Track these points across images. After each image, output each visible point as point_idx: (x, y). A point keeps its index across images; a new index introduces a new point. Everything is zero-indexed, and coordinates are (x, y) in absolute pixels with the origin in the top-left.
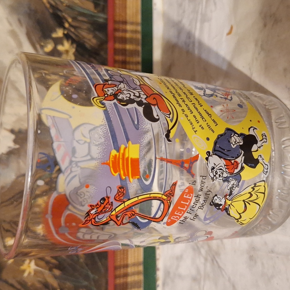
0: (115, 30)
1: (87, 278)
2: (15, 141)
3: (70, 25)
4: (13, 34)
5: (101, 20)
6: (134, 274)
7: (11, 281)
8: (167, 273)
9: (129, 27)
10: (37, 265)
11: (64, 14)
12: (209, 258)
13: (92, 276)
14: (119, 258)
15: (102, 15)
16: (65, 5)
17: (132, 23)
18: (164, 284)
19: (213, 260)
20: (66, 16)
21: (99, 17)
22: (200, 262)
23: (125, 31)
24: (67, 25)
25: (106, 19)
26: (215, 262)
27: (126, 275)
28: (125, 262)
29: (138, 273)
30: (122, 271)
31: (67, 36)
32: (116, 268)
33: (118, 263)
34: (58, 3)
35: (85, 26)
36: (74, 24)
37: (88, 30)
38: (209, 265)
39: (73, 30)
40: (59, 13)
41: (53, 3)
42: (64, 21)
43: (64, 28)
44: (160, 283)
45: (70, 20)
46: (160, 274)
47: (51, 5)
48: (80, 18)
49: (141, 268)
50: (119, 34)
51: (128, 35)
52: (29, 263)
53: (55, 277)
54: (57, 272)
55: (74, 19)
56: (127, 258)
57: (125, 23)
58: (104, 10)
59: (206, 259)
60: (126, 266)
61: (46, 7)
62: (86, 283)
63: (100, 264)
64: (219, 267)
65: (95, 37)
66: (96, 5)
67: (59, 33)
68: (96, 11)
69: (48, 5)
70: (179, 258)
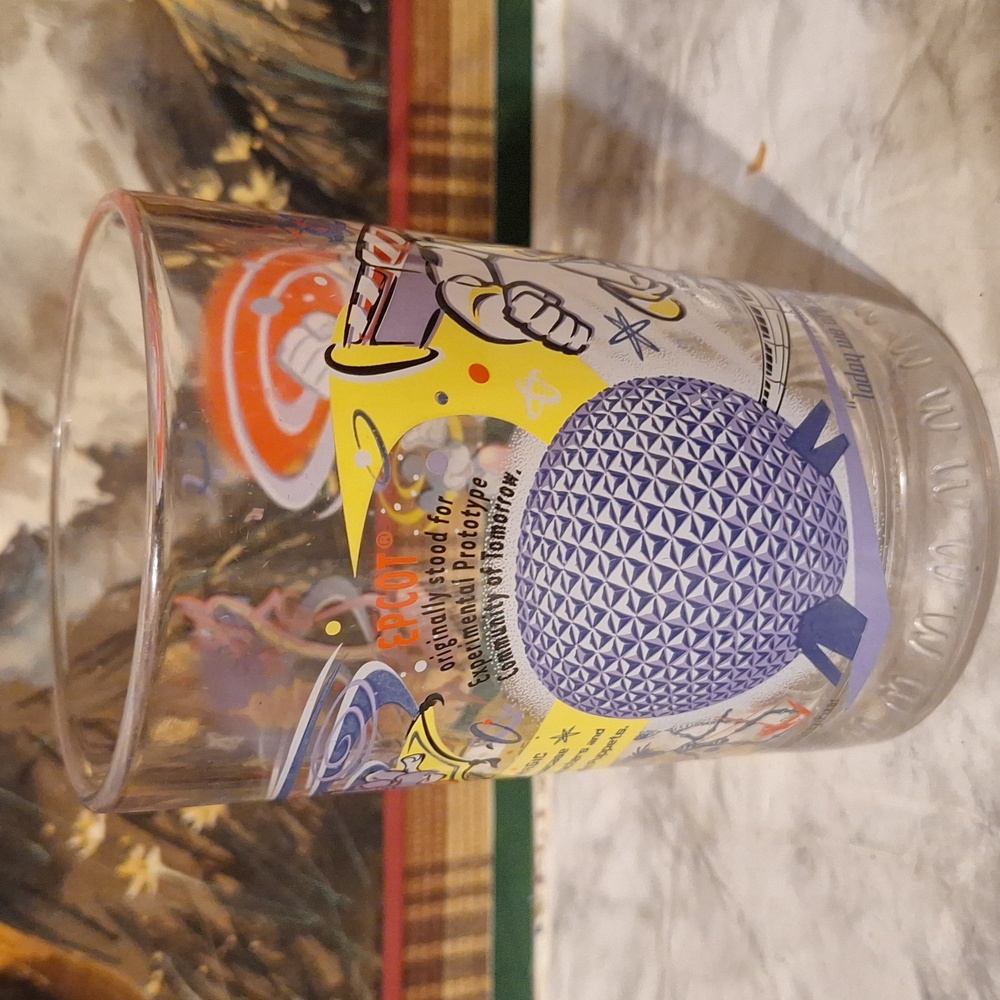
0: (412, 133)
1: (318, 902)
2: (103, 485)
3: (273, 123)
4: (95, 154)
5: (369, 105)
6: (463, 892)
7: (89, 909)
8: (567, 892)
9: (457, 125)
10: (166, 861)
11: (254, 89)
12: (687, 851)
13: (334, 897)
14: (417, 841)
15: (371, 88)
16: (254, 59)
17: (466, 113)
18: (557, 925)
19: (699, 858)
20: (258, 93)
21: (363, 95)
22: (661, 860)
23: (443, 135)
24: (261, 123)
25: (385, 101)
26: (702, 864)
27: (439, 896)
28: (438, 856)
29: (477, 890)
30: (428, 884)
31: (262, 159)
32: (409, 874)
33: (415, 859)
34: (234, 52)
35: (318, 124)
36: (285, 118)
37: (328, 134)
38: (685, 870)
39: (280, 137)
40: (238, 86)
41: (217, 53)
42: (253, 109)
43: (254, 133)
44: (544, 919)
45: (271, 106)
46: (545, 895)
47: (213, 61)
48: (303, 100)
49: (486, 875)
50: (420, 147)
51: (455, 149)
52: (144, 857)
53: (222, 899)
54: (228, 885)
55: (284, 102)
56: (443, 844)
57: (445, 110)
58: (377, 70)
59: (678, 854)
60: (440, 868)
61: (196, 68)
62: (314, 919)
63: (357, 859)
64: (714, 879)
65: (350, 157)
66: (354, 58)
67: (239, 149)
68: (352, 77)
69: (203, 63)
70: (603, 847)
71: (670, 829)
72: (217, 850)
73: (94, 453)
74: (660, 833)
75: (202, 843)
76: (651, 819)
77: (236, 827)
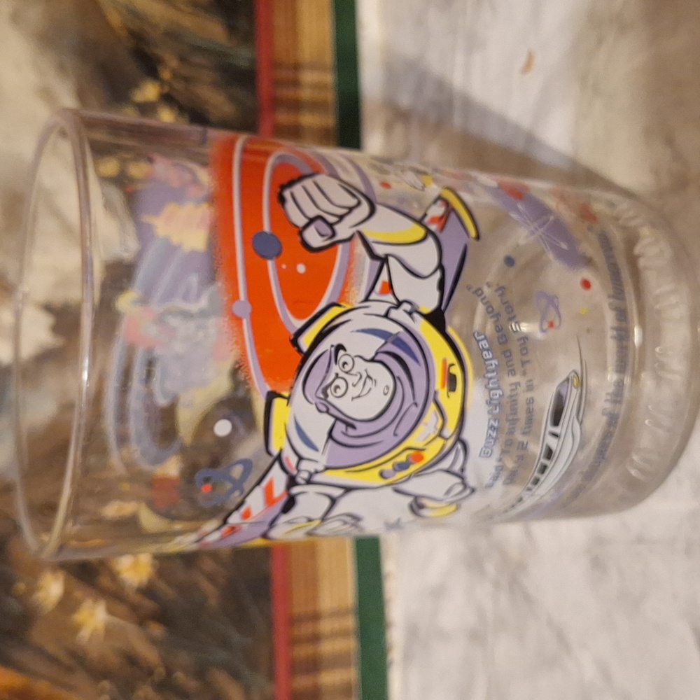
1: (225, 644)
3: (176, 75)
6: (336, 635)
7: (51, 648)
8: (413, 632)
10: (110, 611)
12: (504, 581)
13: (236, 637)
15: (244, 52)
16: (160, 31)
17: (314, 67)
24: (166, 75)
25: (253, 61)
27: (316, 638)
28: (312, 607)
29: (343, 634)
30: (305, 629)
31: (168, 99)
32: (292, 621)
35: (208, 76)
43: (162, 81)
45: (173, 62)
52: (93, 607)
54: (157, 630)
55: (183, 59)
57: (297, 67)
59: (497, 585)
60: (316, 617)
62: (222, 655)
64: (527, 598)
65: (232, 98)
66: (232, 29)
67: (149, 92)
68: (231, 44)
72: (147, 603)
73: (48, 308)
74: (482, 572)
75: (138, 599)
76: (474, 562)
77: (162, 586)
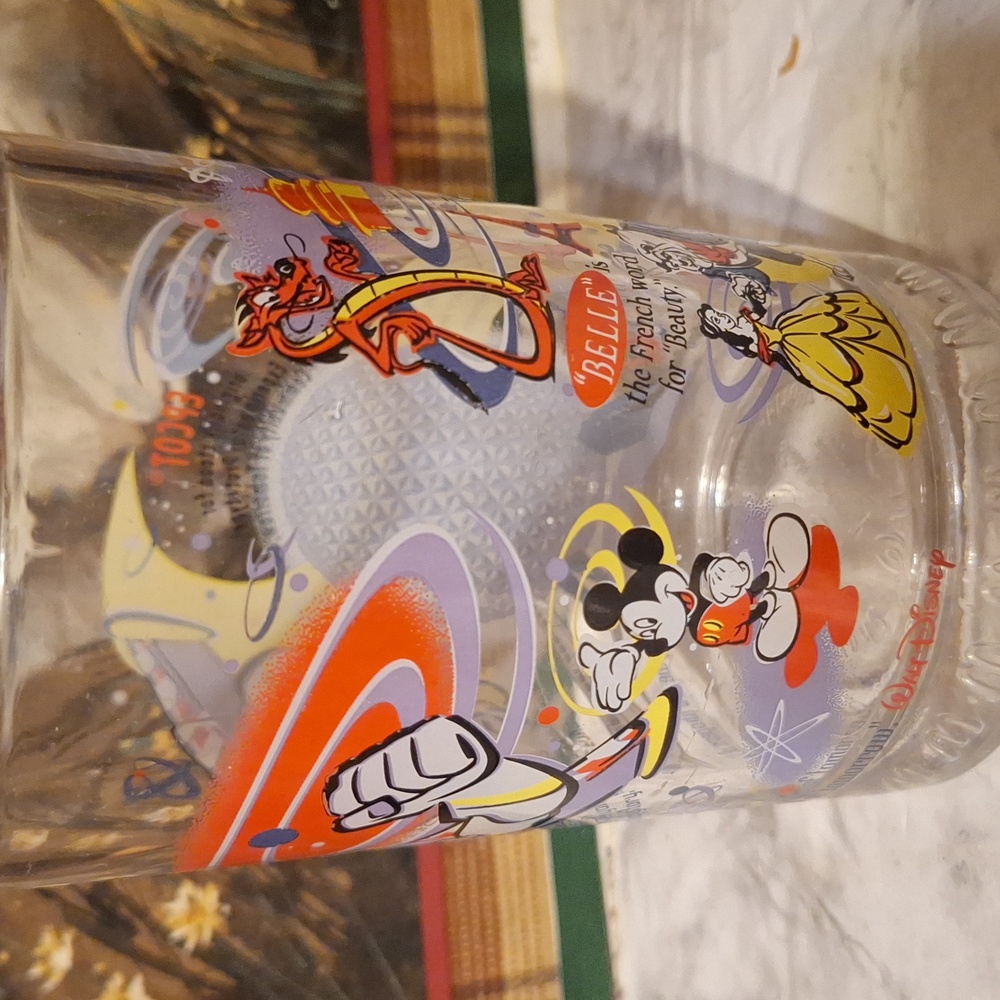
0: (396, 134)
3: (235, 126)
5: (343, 105)
9: (445, 124)
10: (151, 991)
11: (210, 90)
12: (804, 914)
14: (466, 954)
16: (210, 58)
17: (456, 110)
19: (821, 914)
20: (218, 96)
21: (333, 94)
22: (770, 932)
23: (432, 136)
24: (221, 126)
25: (362, 100)
26: (827, 925)
28: (492, 971)
33: (465, 976)
34: (189, 53)
35: (288, 126)
36: (248, 120)
37: (301, 137)
38: (803, 939)
39: (244, 141)
40: (193, 87)
41: (168, 54)
42: (212, 112)
43: (214, 137)
45: (232, 108)
47: (164, 64)
48: (269, 101)
49: (554, 993)
50: (407, 149)
51: (445, 151)
52: (125, 987)
55: (246, 103)
56: (498, 957)
57: (430, 109)
58: (352, 69)
59: (791, 920)
60: (497, 986)
61: (146, 71)
63: (394, 980)
64: (844, 938)
65: (325, 161)
66: (323, 55)
67: (196, 152)
68: (322, 76)
69: (151, 63)
70: (692, 937)
71: (778, 891)
72: (216, 976)
74: (766, 899)
75: (197, 967)
76: (751, 884)
77: (237, 944)
